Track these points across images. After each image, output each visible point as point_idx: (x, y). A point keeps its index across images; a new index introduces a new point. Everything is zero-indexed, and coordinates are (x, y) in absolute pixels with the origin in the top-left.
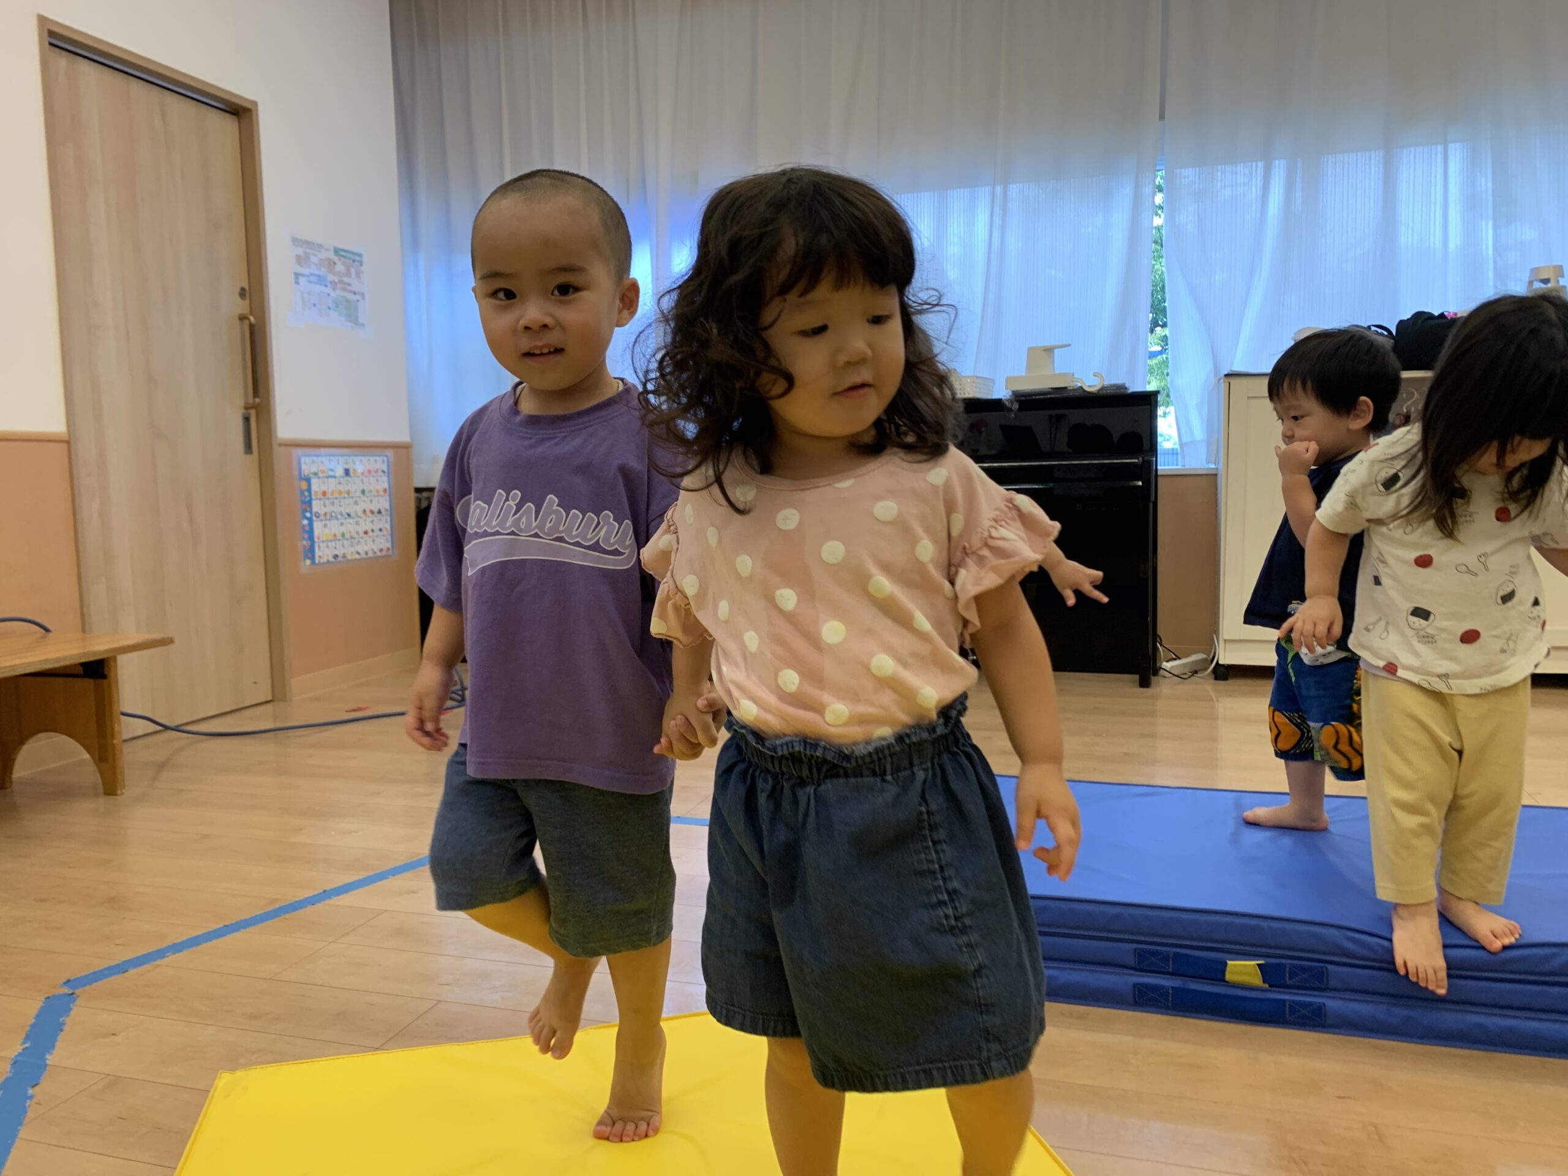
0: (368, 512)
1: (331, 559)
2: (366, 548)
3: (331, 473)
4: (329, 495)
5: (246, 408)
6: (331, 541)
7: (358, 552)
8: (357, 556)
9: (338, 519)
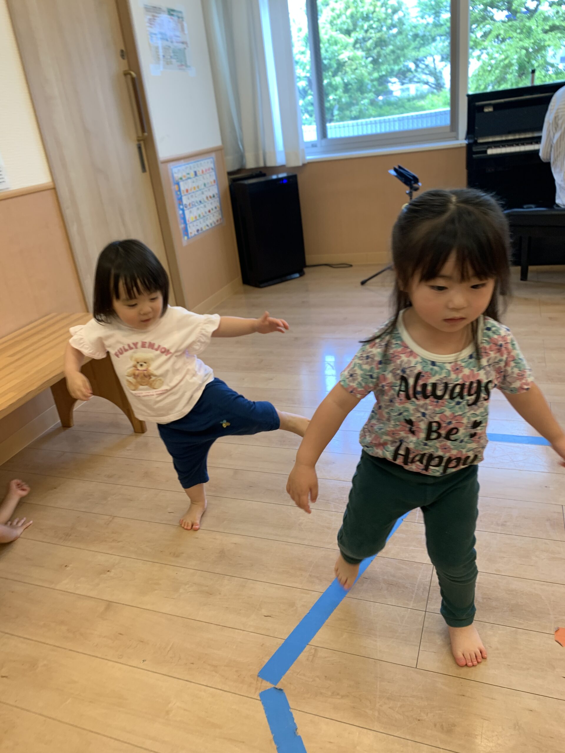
0: (209, 198)
1: (196, 233)
2: (211, 221)
3: (188, 176)
4: (189, 192)
5: (139, 141)
6: (194, 221)
7: (207, 225)
8: (207, 228)
9: (196, 206)
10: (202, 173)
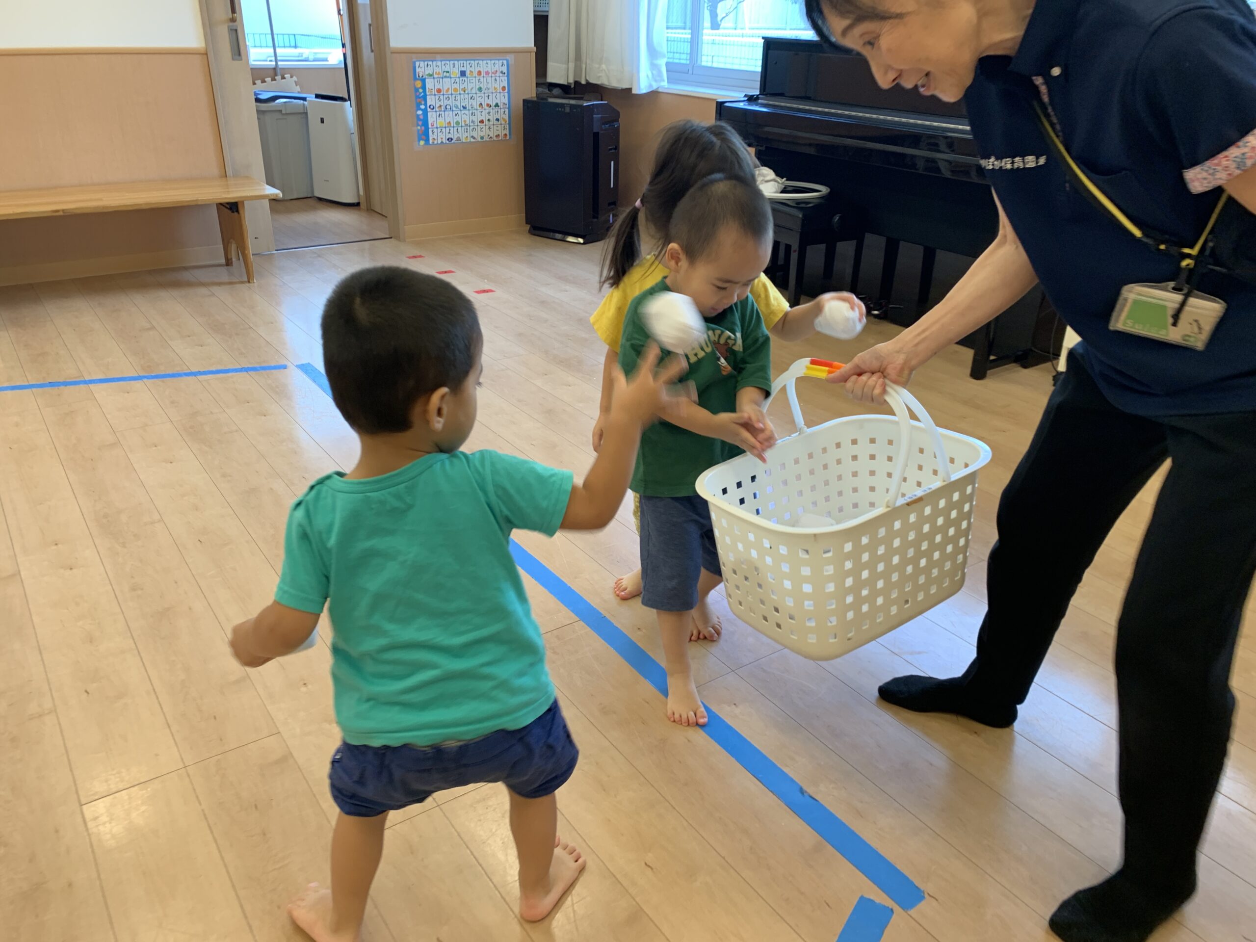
0: (485, 106)
1: (446, 141)
2: (482, 134)
3: (446, 74)
4: (443, 92)
6: (445, 128)
7: (472, 137)
8: (472, 140)
9: (453, 111)
10: (478, 75)
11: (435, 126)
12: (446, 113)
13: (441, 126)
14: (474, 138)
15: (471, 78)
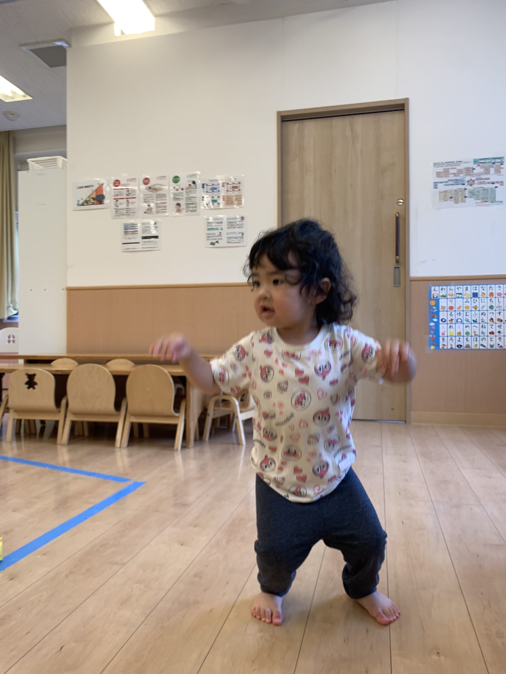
0: (495, 320)
1: (455, 347)
2: (492, 343)
3: (459, 295)
4: (455, 309)
6: (455, 336)
7: (482, 345)
8: (481, 347)
9: (463, 324)
10: (490, 296)
11: (446, 335)
12: (457, 325)
13: (451, 335)
14: (484, 346)
15: (483, 299)
